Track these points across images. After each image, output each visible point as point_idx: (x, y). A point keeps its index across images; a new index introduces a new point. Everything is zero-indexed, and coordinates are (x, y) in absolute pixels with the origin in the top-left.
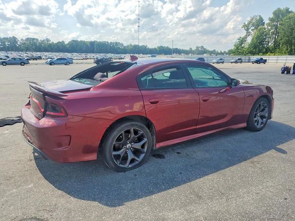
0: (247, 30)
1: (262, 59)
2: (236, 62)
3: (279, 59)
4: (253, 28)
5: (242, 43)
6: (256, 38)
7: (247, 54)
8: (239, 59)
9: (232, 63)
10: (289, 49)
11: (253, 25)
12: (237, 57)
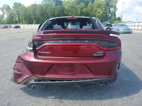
0: (3, 11)
1: (18, 26)
2: (4, 28)
3: (25, 26)
4: (6, 10)
5: (2, 18)
6: (9, 16)
7: (7, 24)
8: (6, 26)
9: (2, 28)
10: (26, 22)
11: (5, 9)
12: (5, 25)
